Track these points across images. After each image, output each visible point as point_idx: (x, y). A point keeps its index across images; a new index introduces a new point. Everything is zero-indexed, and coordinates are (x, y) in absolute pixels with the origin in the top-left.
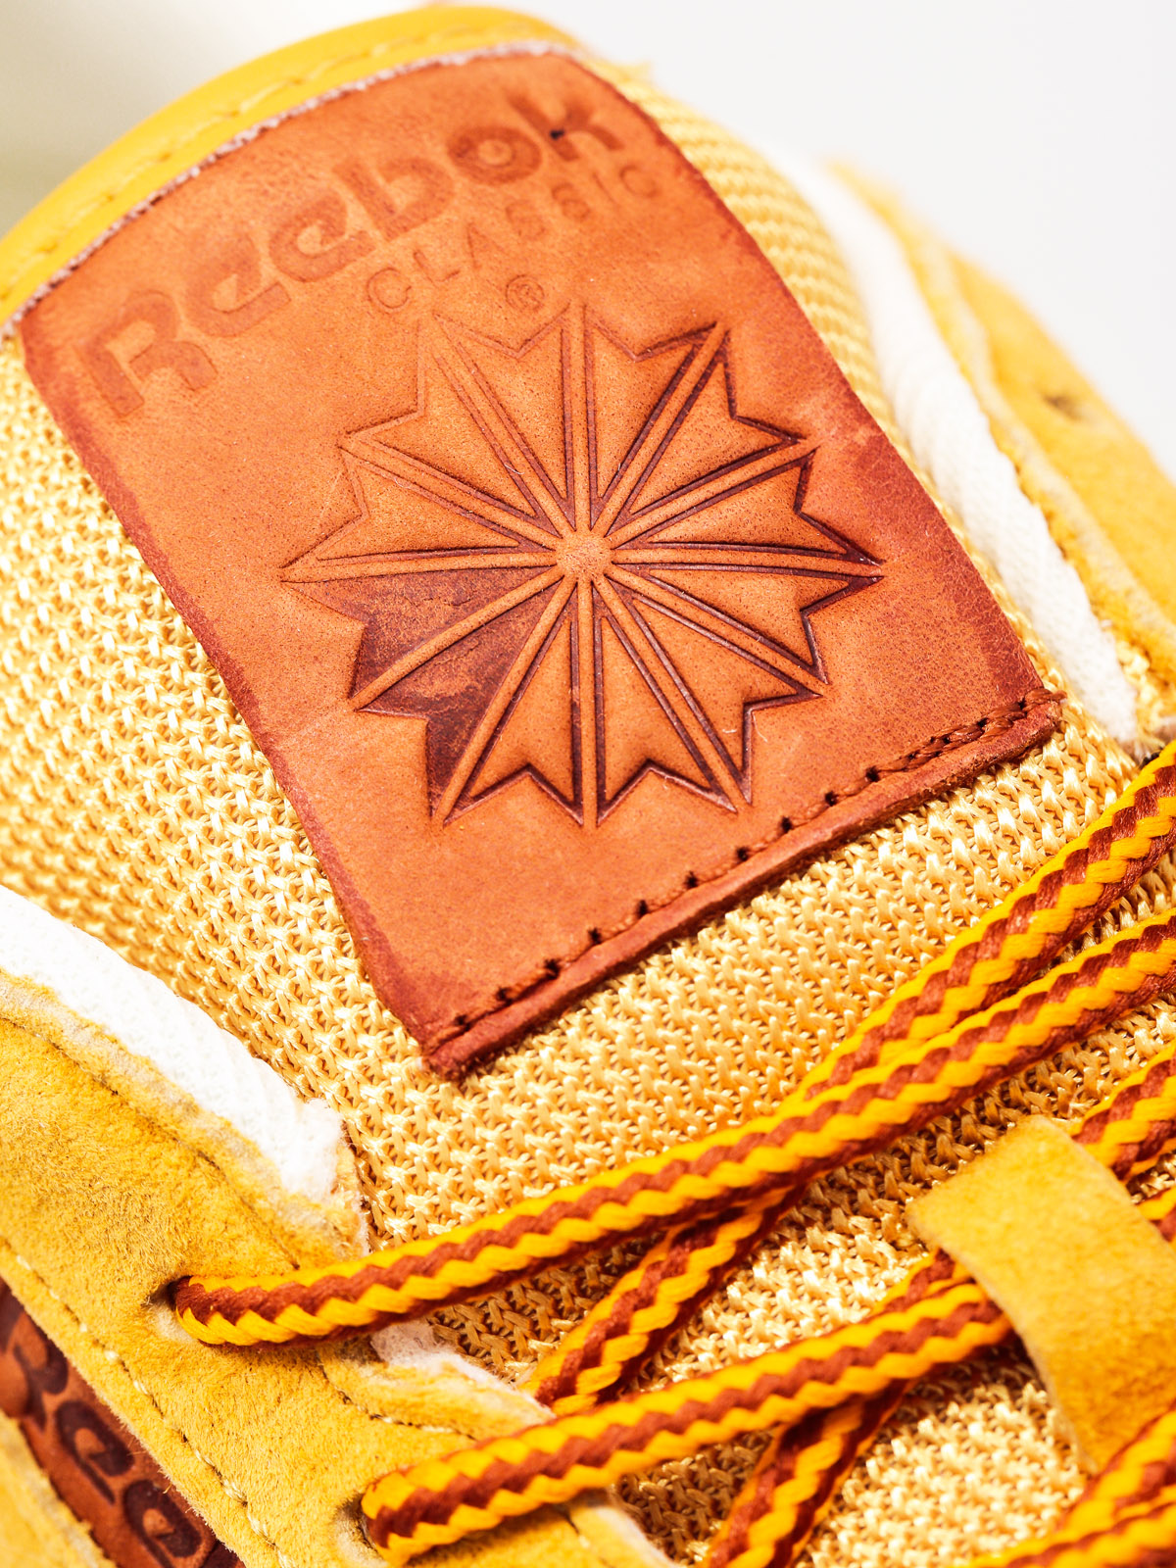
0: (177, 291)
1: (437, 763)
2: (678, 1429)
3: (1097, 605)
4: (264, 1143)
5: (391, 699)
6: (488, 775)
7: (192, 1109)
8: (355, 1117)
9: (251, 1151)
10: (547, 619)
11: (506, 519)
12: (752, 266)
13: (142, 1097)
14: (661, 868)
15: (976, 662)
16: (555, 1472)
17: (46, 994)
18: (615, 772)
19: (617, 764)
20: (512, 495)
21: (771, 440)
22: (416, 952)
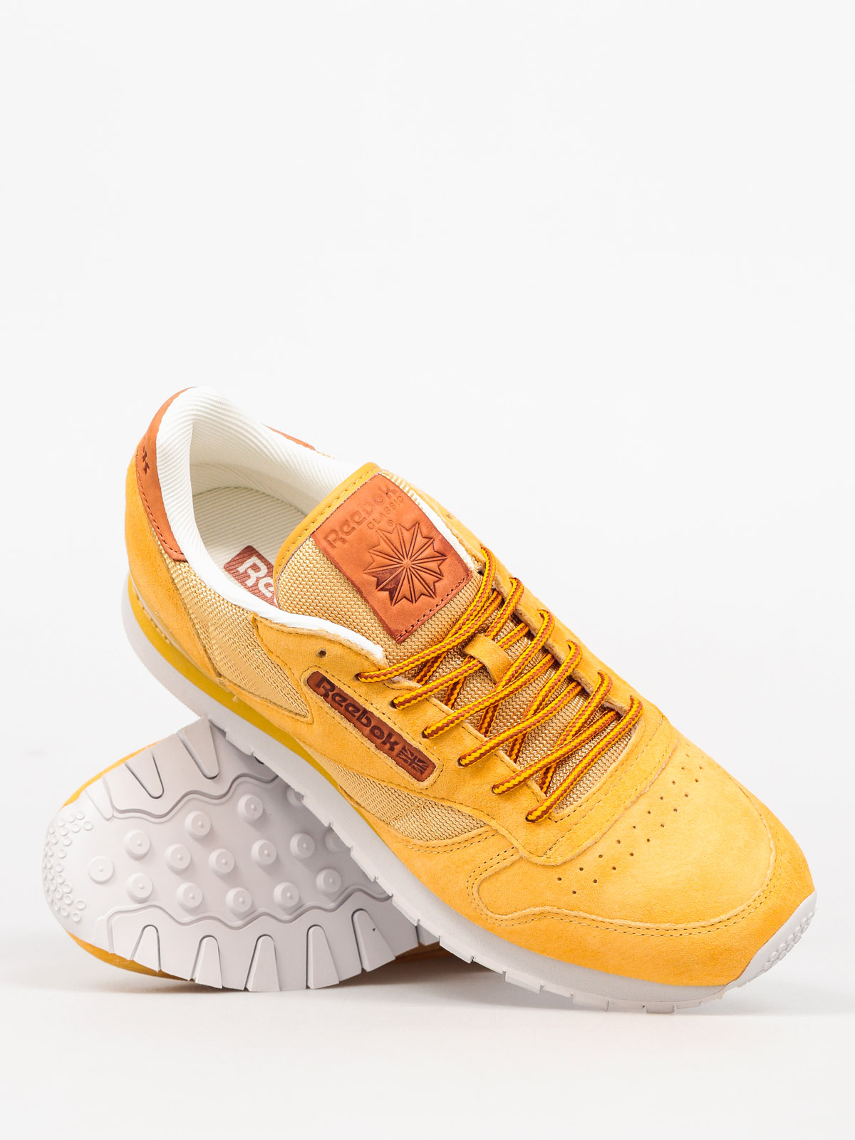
0: (338, 529)
1: (391, 599)
2: (442, 685)
3: (467, 551)
4: (374, 653)
5: (382, 590)
6: (399, 599)
7: (363, 650)
8: (388, 653)
9: (372, 655)
10: (404, 575)
11: (395, 560)
12: (421, 512)
13: (356, 649)
14: (426, 609)
15: (461, 569)
16: (426, 693)
17: (338, 636)
18: (417, 597)
19: (417, 595)
20: (395, 556)
21: (428, 540)
22: (393, 627)
